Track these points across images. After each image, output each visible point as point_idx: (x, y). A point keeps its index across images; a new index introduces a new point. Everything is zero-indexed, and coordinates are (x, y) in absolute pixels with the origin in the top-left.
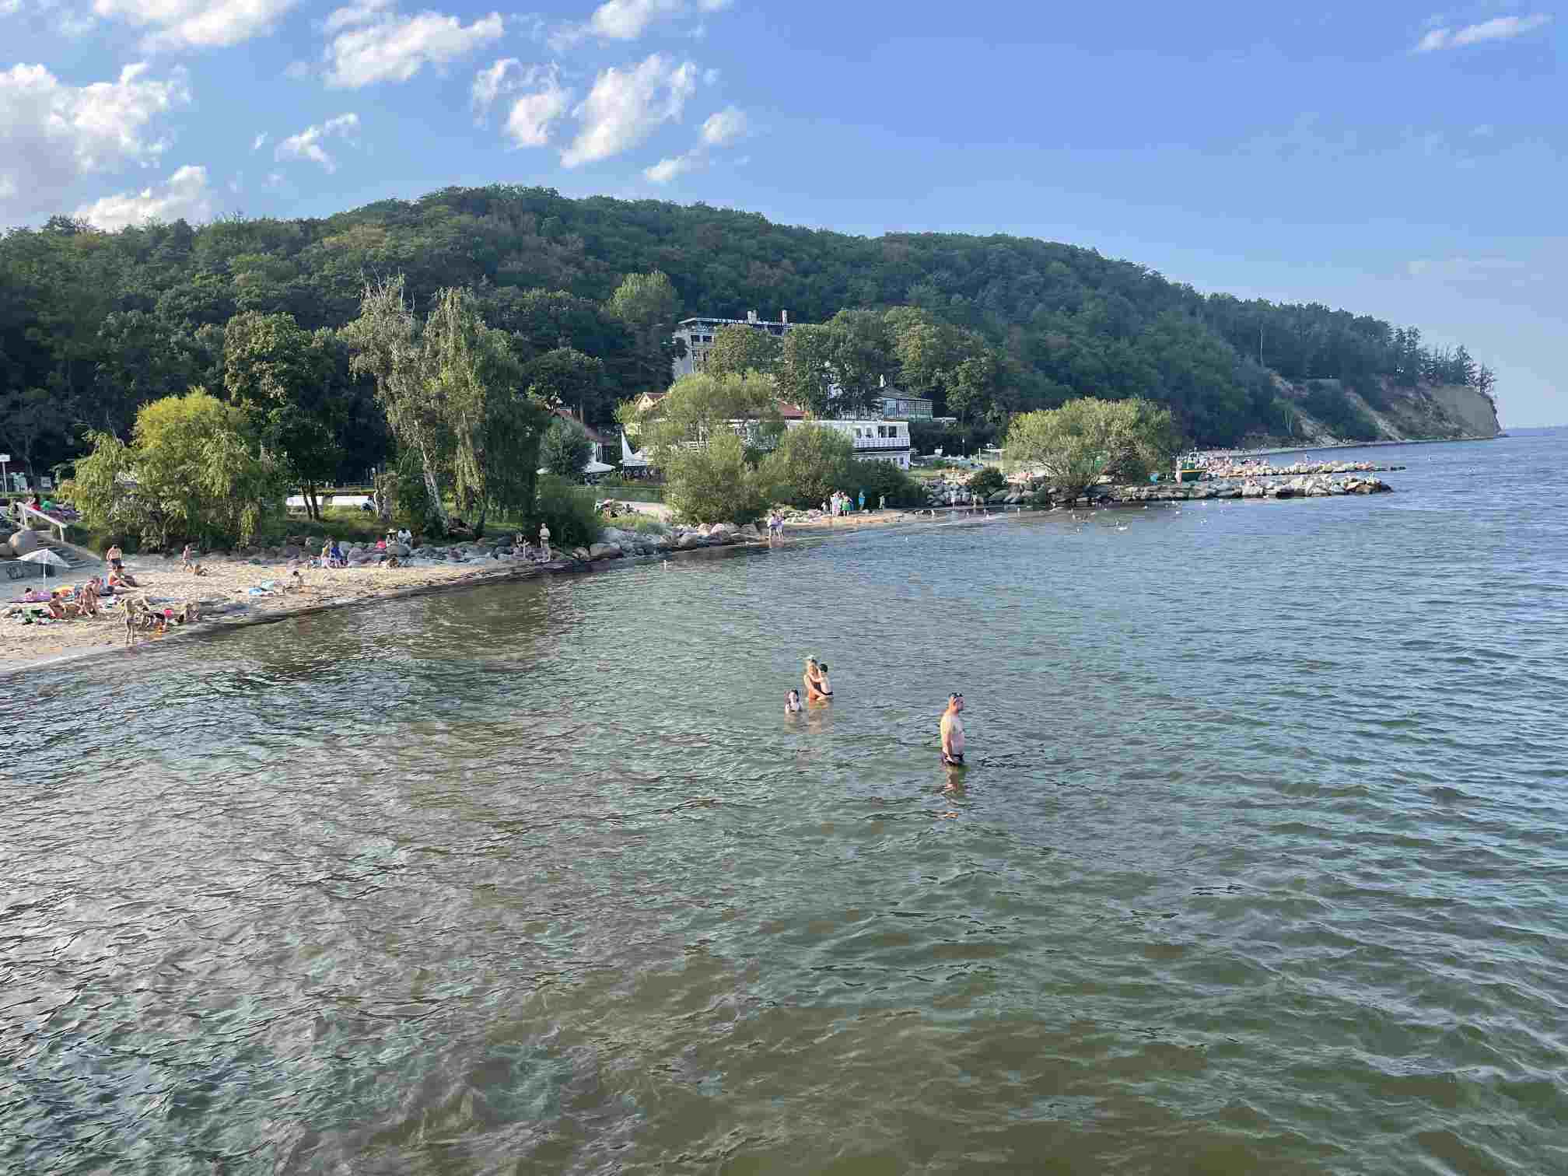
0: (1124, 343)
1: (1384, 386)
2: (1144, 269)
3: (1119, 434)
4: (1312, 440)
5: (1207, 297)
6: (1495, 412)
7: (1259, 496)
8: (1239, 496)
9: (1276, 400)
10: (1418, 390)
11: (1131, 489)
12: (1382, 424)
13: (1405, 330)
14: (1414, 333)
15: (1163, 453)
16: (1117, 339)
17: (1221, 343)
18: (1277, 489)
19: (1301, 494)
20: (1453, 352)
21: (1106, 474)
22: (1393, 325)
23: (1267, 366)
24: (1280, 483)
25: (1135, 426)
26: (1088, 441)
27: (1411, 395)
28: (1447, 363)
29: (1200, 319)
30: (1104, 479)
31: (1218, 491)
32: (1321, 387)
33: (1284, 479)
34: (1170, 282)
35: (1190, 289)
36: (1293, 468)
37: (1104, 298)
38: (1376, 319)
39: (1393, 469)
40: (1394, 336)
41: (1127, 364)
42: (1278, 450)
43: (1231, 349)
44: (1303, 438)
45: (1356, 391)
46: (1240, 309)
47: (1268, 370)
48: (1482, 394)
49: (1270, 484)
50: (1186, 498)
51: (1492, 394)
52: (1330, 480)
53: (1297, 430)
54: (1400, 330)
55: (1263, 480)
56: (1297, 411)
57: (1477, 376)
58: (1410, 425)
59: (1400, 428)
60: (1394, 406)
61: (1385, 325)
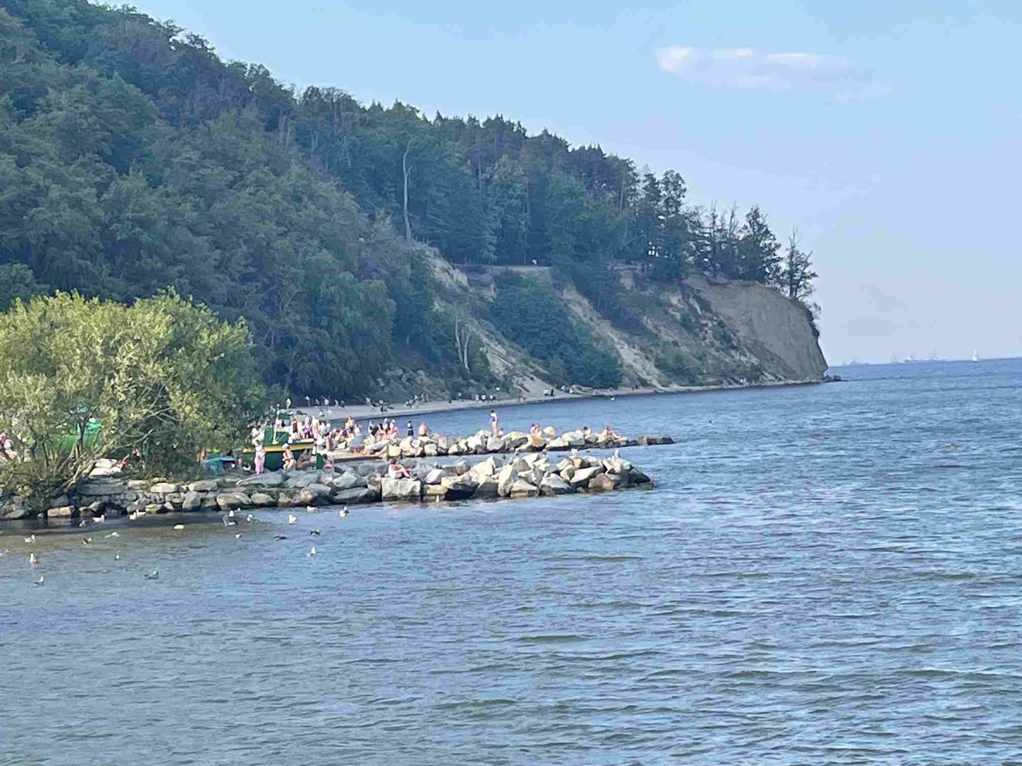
0: (135, 182)
1: (627, 282)
2: (170, 31)
3: (134, 370)
4: (506, 387)
5: (298, 95)
6: (816, 334)
7: (412, 498)
8: (376, 498)
9: (438, 306)
10: (686, 292)
11: (163, 488)
12: (628, 355)
13: (659, 177)
14: (674, 182)
15: (227, 411)
16: (123, 171)
17: (326, 188)
18: (447, 483)
19: (490, 492)
20: (742, 221)
21: (109, 455)
22: (639, 167)
23: (420, 238)
24: (451, 471)
25: (166, 352)
26: (70, 386)
27: (674, 300)
28: (731, 241)
29: (285, 136)
30: (105, 467)
31: (336, 490)
32: (516, 280)
33: (460, 463)
34: (225, 59)
35: (263, 78)
36: (474, 442)
37: (94, 86)
38: (607, 152)
39: (650, 442)
40: (640, 187)
41: (144, 224)
42: (444, 405)
43: (349, 200)
44: (491, 382)
45: (580, 291)
46: (363, 122)
47: (419, 246)
48: (795, 301)
49: (433, 476)
50: (273, 505)
51: (808, 301)
52: (542, 465)
53: (479, 364)
54: (650, 177)
55: (420, 466)
56: (475, 329)
57: (784, 266)
58: (678, 359)
59: (660, 364)
60: (648, 322)
61: (625, 165)
